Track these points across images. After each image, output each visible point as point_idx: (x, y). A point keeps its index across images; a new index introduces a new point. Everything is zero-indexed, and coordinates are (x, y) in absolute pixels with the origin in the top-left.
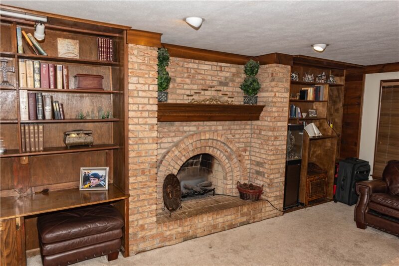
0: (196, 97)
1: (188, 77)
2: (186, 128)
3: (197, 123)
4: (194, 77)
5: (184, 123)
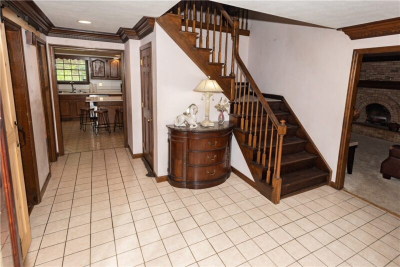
0: (371, 78)
1: (373, 69)
2: (369, 91)
3: (375, 89)
4: (376, 69)
5: (368, 89)
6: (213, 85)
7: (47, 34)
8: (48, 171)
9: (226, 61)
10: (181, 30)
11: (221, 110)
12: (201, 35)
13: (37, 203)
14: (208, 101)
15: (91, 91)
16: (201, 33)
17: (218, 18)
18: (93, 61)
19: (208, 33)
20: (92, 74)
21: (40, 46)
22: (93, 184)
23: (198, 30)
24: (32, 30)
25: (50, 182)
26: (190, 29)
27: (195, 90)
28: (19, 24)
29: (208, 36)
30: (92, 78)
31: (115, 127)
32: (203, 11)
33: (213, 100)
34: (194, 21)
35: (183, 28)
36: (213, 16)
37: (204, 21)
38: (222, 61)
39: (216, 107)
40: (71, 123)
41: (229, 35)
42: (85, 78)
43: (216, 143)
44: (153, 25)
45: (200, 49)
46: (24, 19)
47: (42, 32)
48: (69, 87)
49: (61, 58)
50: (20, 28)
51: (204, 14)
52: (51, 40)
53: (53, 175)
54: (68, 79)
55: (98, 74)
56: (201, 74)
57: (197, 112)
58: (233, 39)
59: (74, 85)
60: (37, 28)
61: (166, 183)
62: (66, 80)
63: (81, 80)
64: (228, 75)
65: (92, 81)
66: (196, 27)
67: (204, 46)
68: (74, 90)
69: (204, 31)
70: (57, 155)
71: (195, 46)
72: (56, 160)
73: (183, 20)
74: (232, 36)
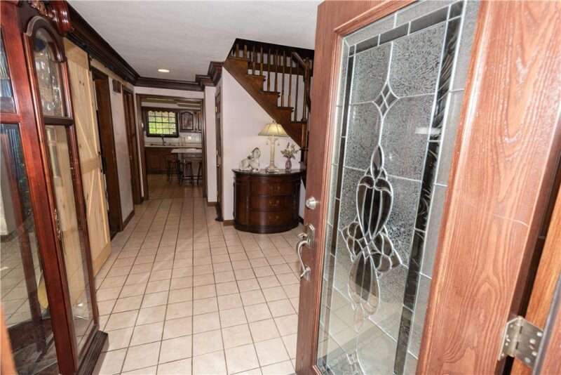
6: (277, 129)
7: (134, 84)
8: (132, 209)
9: (296, 106)
10: (247, 73)
11: (289, 156)
12: (269, 78)
13: (120, 231)
14: (273, 146)
15: (180, 144)
16: (269, 76)
17: (289, 59)
18: (182, 114)
19: (276, 76)
20: (181, 126)
21: (128, 96)
22: (168, 222)
23: (265, 73)
24: (118, 79)
25: (133, 218)
26: (257, 73)
27: (259, 135)
28: (106, 73)
29: (276, 79)
30: (181, 131)
31: (198, 180)
32: (271, 53)
33: (279, 145)
34: (262, 64)
35: (250, 72)
36: (282, 58)
37: (272, 63)
38: (293, 105)
39: (283, 152)
40: (160, 175)
41: (301, 77)
42: (175, 131)
43: (279, 188)
44: (221, 70)
45: (268, 92)
46: (110, 69)
47: (127, 81)
48: (160, 140)
49: (153, 111)
50: (107, 77)
51: (272, 57)
52: (138, 90)
53: (136, 213)
54: (160, 132)
55: (187, 126)
56: (268, 118)
57: (260, 155)
58: (304, 81)
59: (165, 139)
60: (124, 78)
61: (232, 227)
62: (158, 133)
63: (171, 133)
64: (299, 119)
65: (180, 134)
66: (264, 70)
67: (272, 89)
68: (164, 142)
69: (273, 74)
70: (142, 200)
71: (262, 89)
72: (141, 203)
73: (249, 63)
74: (304, 78)
